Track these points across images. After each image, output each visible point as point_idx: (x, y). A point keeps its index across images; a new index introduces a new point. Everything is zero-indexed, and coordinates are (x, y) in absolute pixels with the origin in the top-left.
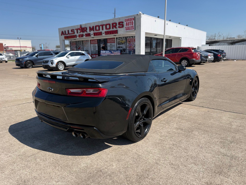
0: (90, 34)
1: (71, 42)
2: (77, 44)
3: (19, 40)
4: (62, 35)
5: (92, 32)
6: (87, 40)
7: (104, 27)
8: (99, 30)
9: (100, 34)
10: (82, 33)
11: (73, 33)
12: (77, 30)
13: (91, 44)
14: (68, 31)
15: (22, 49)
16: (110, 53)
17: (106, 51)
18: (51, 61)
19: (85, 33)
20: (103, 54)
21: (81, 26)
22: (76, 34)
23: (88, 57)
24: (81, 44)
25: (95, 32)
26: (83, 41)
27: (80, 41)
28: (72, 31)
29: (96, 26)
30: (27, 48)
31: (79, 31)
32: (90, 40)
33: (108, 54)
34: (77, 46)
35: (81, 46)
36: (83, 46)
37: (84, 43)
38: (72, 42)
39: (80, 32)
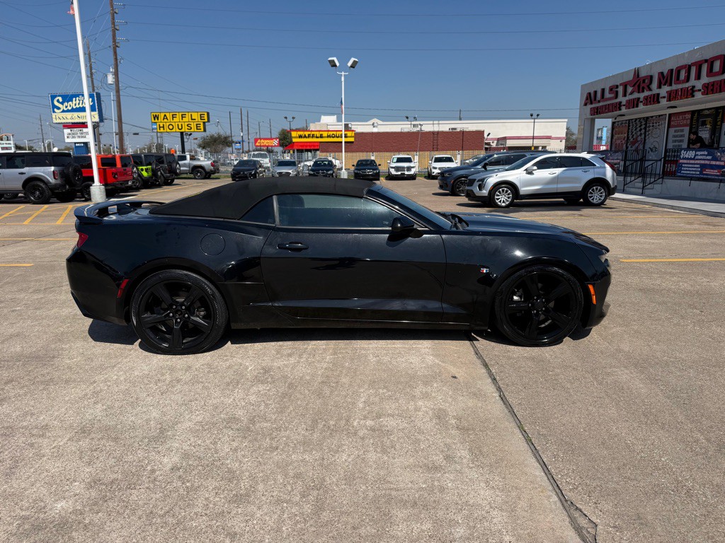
0: (658, 94)
1: (616, 125)
2: (630, 131)
3: (533, 121)
4: (586, 104)
5: (664, 90)
6: (660, 116)
7: (705, 68)
8: (688, 79)
9: (690, 92)
10: (636, 95)
11: (612, 95)
12: (625, 85)
13: (669, 127)
14: (603, 90)
15: (537, 142)
16: (709, 157)
17: (699, 153)
18: (479, 181)
19: (647, 93)
20: (685, 161)
21: (637, 72)
22: (621, 99)
24: (640, 130)
25: (675, 87)
26: (647, 118)
27: (640, 119)
28: (611, 89)
29: (679, 70)
30: (552, 141)
31: (630, 89)
32: (670, 115)
33: (703, 162)
34: (630, 136)
35: (641, 134)
36: (647, 133)
37: (649, 127)
38: (620, 123)
39: (631, 93)
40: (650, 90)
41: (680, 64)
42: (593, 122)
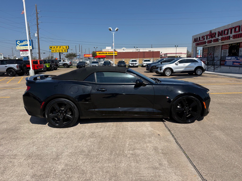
0: (218, 39)
1: (204, 49)
2: (209, 51)
3: (176, 48)
4: (194, 42)
5: (220, 37)
6: (218, 46)
7: (233, 30)
8: (228, 33)
9: (229, 38)
10: (211, 39)
11: (203, 39)
12: (207, 36)
13: (222, 49)
14: (200, 38)
15: (177, 55)
16: (236, 59)
17: (232, 58)
19: (214, 38)
20: (228, 60)
21: (211, 32)
22: (206, 40)
23: (200, 64)
24: (212, 50)
25: (223, 36)
26: (214, 46)
27: (212, 47)
28: (202, 37)
29: (225, 31)
30: (182, 55)
31: (208, 37)
32: (222, 45)
33: (233, 61)
34: (209, 52)
35: (212, 52)
36: (214, 51)
37: (215, 49)
38: (205, 48)
39: (209, 39)
40: (215, 37)
41: (225, 29)
42: (196, 48)
